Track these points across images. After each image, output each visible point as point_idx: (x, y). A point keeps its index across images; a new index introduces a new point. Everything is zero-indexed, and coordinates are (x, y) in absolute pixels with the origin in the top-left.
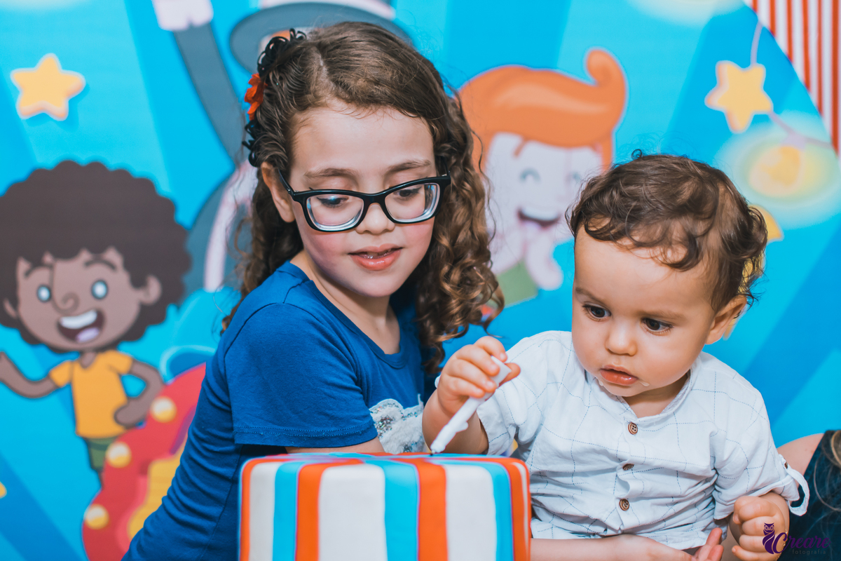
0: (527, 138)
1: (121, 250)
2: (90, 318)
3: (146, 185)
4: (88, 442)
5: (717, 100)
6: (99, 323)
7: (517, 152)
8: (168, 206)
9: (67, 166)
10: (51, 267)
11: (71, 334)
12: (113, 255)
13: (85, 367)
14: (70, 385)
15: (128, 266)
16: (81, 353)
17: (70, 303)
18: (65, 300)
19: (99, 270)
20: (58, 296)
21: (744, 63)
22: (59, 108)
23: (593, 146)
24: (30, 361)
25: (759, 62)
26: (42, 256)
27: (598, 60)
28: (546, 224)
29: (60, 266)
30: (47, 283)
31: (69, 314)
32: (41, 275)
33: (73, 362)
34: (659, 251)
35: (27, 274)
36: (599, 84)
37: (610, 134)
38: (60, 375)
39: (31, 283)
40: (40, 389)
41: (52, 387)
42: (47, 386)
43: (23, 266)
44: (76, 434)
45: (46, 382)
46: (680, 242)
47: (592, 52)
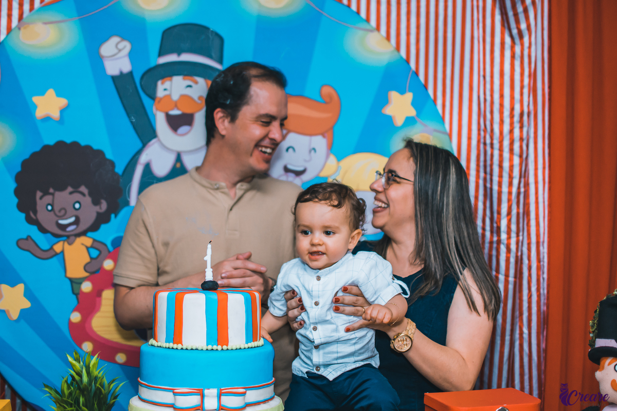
0: (289, 131)
1: (87, 187)
2: (72, 219)
3: (100, 153)
4: (71, 280)
5: (388, 111)
6: (77, 222)
7: (284, 138)
9: (60, 144)
10: (53, 194)
11: (63, 227)
12: (83, 189)
13: (70, 244)
14: (63, 252)
15: (90, 194)
16: (68, 237)
17: (63, 212)
18: (60, 211)
19: (77, 196)
20: (57, 208)
21: (402, 92)
22: (56, 114)
23: (323, 135)
24: (43, 241)
25: (410, 91)
26: (49, 189)
27: (326, 90)
28: (298, 173)
29: (58, 194)
30: (51, 202)
31: (62, 218)
32: (48, 199)
33: (64, 241)
34: (328, 201)
35: (41, 198)
36: (326, 103)
37: (332, 128)
38: (58, 248)
39: (43, 203)
40: (48, 254)
41: (54, 253)
42: (51, 253)
43: (39, 194)
44: (66, 276)
45: (51, 251)
46: (335, 199)
47: (322, 86)
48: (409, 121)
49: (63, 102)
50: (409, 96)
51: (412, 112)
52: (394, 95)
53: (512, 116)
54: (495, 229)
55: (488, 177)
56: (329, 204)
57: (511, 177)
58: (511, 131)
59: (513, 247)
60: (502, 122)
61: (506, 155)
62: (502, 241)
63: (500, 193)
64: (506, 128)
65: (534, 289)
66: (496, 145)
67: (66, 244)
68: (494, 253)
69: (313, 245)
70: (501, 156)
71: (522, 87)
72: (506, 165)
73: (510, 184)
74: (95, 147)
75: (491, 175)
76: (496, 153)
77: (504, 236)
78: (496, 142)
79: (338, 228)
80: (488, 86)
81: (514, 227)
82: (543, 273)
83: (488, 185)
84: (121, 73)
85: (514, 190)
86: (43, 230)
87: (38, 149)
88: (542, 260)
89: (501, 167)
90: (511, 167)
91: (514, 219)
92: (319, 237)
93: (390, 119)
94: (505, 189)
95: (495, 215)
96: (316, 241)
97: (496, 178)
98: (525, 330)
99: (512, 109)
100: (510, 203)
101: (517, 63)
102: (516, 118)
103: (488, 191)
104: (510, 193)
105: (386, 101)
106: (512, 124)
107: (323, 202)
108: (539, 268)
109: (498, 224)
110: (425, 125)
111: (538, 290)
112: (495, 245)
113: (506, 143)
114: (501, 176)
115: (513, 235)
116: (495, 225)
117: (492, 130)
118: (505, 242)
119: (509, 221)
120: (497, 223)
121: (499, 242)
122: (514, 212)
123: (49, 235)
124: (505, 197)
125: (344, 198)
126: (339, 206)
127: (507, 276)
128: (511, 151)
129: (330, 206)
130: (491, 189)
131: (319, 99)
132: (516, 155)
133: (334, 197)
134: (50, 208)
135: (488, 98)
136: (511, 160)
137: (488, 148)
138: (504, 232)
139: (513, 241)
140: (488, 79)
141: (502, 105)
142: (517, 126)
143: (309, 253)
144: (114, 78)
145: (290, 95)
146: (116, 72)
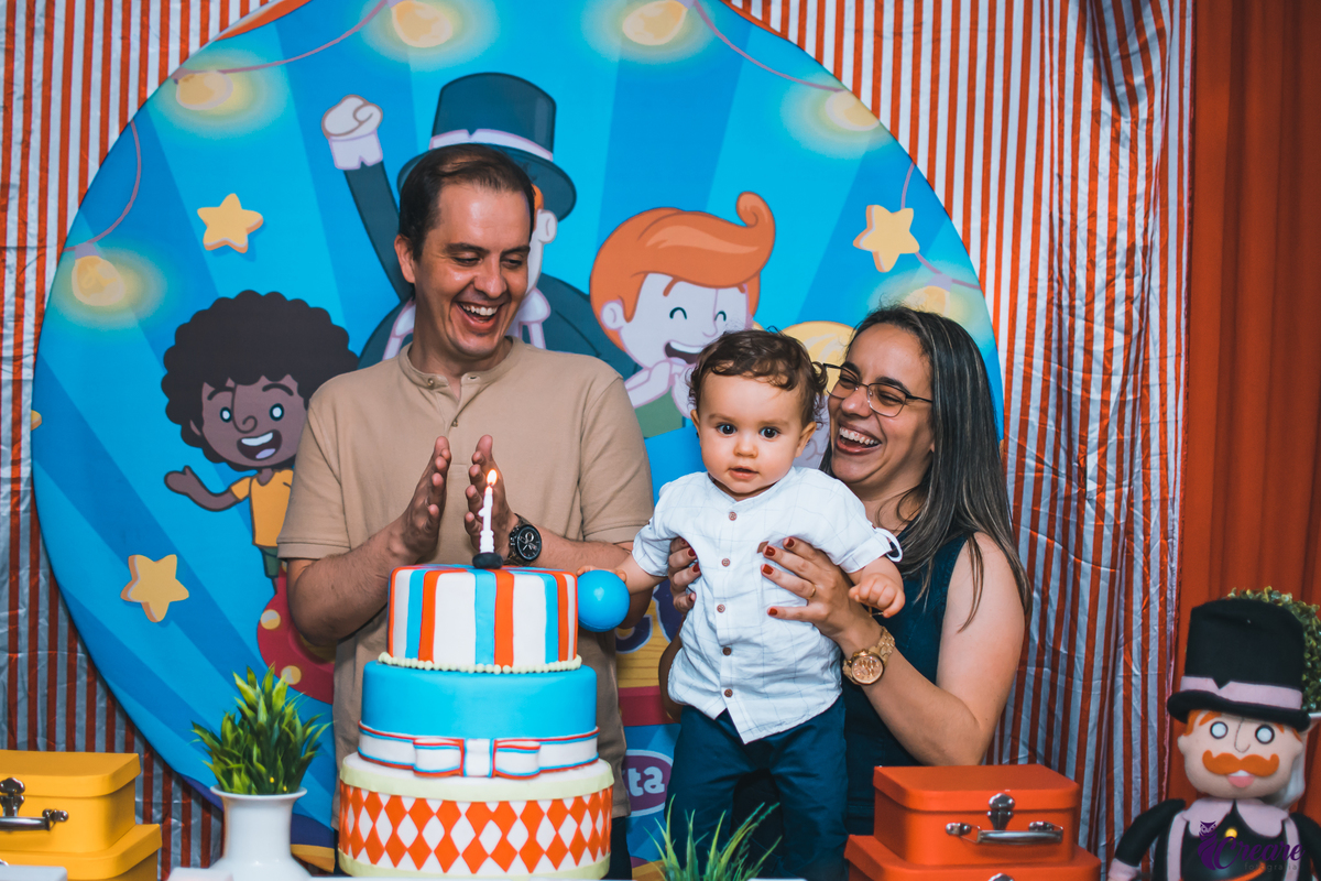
0: (676, 279)
1: (294, 378)
2: (269, 437)
3: (322, 314)
4: (262, 549)
5: (866, 242)
6: (275, 443)
7: (666, 292)
8: (342, 335)
9: (249, 296)
10: (233, 390)
11: (251, 452)
12: (288, 381)
13: (262, 484)
14: (249, 497)
15: (300, 392)
16: (259, 469)
17: (250, 423)
18: (244, 422)
19: (277, 395)
20: (239, 418)
21: (894, 208)
22: (240, 241)
23: (740, 287)
24: (213, 476)
25: (908, 205)
26: (226, 381)
27: (748, 202)
29: (241, 389)
30: (229, 407)
31: (250, 434)
32: (223, 398)
33: (252, 478)
34: (771, 377)
35: (211, 397)
36: (748, 226)
37: (757, 274)
38: (240, 490)
39: (213, 405)
40: (222, 502)
41: (233, 500)
42: (228, 499)
43: (207, 389)
44: (254, 543)
45: (228, 495)
46: (784, 373)
47: (741, 195)
48: (906, 262)
49: (254, 218)
50: (907, 215)
51: (912, 246)
52: (877, 213)
53: (1111, 254)
54: (1075, 471)
55: (1065, 370)
56: (773, 382)
57: (1107, 374)
58: (1110, 283)
59: (1110, 507)
60: (1092, 264)
61: (1099, 329)
62: (1089, 496)
63: (1086, 402)
64: (1101, 276)
65: (1154, 590)
66: (1081, 310)
67: (255, 481)
68: (1073, 518)
69: (739, 455)
70: (1089, 330)
71: (1132, 199)
72: (1099, 347)
73: (1106, 386)
75: (1070, 367)
76: (1080, 324)
77: (1092, 486)
78: (1080, 304)
79: (786, 424)
80: (1067, 195)
81: (1111, 469)
82: (1172, 560)
83: (1065, 387)
84: (363, 164)
85: (1114, 397)
86: (213, 456)
87: (206, 305)
88: (1170, 532)
89: (1088, 352)
90: (1109, 352)
91: (1112, 454)
92: (749, 440)
93: (869, 258)
94: (1095, 395)
95: (1076, 445)
96: (746, 449)
97: (1078, 374)
98: (1136, 670)
99: (1112, 241)
100: (1105, 422)
101: (1124, 153)
102: (1120, 258)
103: (1065, 396)
104: (1105, 403)
105: (861, 226)
106: (1111, 269)
107: (761, 379)
108: (1164, 550)
109: (1082, 462)
110: (936, 271)
111: (1162, 592)
112: (1074, 504)
113: (1099, 306)
114: (1088, 370)
115: (1110, 484)
116: (1076, 465)
117: (1073, 280)
118: (1094, 497)
119: (1103, 458)
120: (1078, 462)
121: (1082, 496)
122: (1113, 439)
123: (224, 465)
124: (1094, 411)
125: (797, 368)
126: (788, 386)
127: (1097, 563)
128: (1109, 320)
129: (775, 385)
130: (1070, 394)
132: (1119, 330)
133: (781, 366)
134: (226, 415)
135: (1067, 218)
136: (1108, 339)
137: (1066, 316)
138: (1092, 478)
139: (1110, 495)
140: (1067, 181)
141: (1092, 233)
142: (1121, 273)
143: (730, 469)
144: (348, 174)
145: (680, 212)
146: (353, 164)
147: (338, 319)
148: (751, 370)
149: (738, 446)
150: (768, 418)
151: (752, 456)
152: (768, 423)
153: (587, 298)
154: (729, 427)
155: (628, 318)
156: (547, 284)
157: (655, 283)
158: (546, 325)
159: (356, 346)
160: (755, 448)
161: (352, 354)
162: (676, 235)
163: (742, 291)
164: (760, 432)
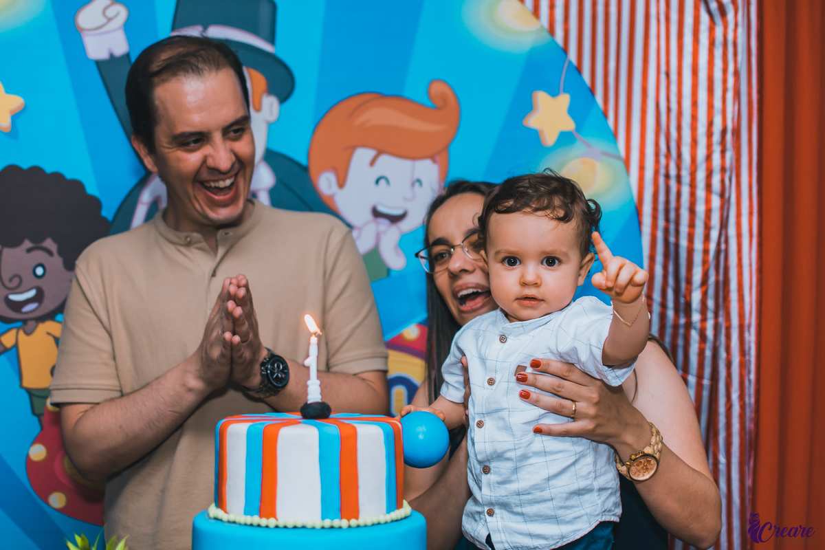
0: (380, 152)
1: (55, 240)
2: (31, 294)
3: (78, 186)
4: (30, 392)
5: (533, 122)
6: (38, 298)
7: (372, 163)
8: (95, 203)
9: (12, 170)
10: (1, 252)
11: (17, 306)
12: (49, 243)
13: (28, 334)
14: (16, 346)
15: (61, 252)
16: (25, 321)
17: (16, 281)
18: (11, 280)
19: (39, 256)
20: (5, 276)
21: (554, 93)
22: (4, 122)
23: (433, 158)
25: (565, 91)
27: (437, 88)
28: (395, 219)
29: (7, 252)
31: (15, 290)
33: (18, 328)
34: (548, 212)
36: (438, 108)
37: (446, 148)
38: (8, 340)
41: (3, 349)
44: (21, 386)
46: (560, 207)
47: (432, 82)
48: (565, 139)
49: (16, 101)
50: (564, 100)
51: (569, 125)
52: (542, 97)
53: (710, 134)
54: (682, 306)
55: (672, 227)
56: (552, 215)
57: (708, 228)
58: (709, 158)
59: (710, 333)
60: (694, 142)
61: (701, 193)
62: (694, 325)
63: (690, 251)
64: (701, 152)
65: (735, 396)
66: (686, 178)
67: (21, 333)
68: (680, 342)
69: (524, 284)
70: (693, 195)
71: (725, 91)
72: (700, 208)
73: (707, 238)
74: (69, 175)
75: (677, 224)
76: (686, 190)
77: (696, 317)
78: (685, 174)
79: (566, 254)
80: (674, 88)
81: (711, 303)
82: (749, 372)
83: (672, 239)
84: (112, 56)
85: (712, 247)
88: (747, 352)
89: (692, 211)
90: (708, 212)
91: (711, 291)
92: (532, 270)
93: (536, 135)
94: (698, 245)
95: (683, 285)
96: (530, 277)
97: (684, 229)
98: (722, 459)
99: (710, 124)
100: (706, 267)
101: (718, 52)
102: (716, 137)
103: (672, 248)
104: (706, 252)
105: (529, 107)
106: (709, 146)
107: (540, 213)
108: (743, 365)
109: (688, 298)
110: (589, 145)
111: (742, 397)
112: (682, 331)
113: (701, 175)
114: (692, 225)
115: (710, 315)
116: (682, 300)
117: (679, 156)
118: (698, 325)
119: (705, 295)
120: (685, 297)
121: (689, 325)
122: (712, 279)
124: (698, 258)
125: (572, 202)
126: (565, 219)
127: (700, 377)
128: (709, 187)
129: (552, 218)
130: (677, 245)
131: (426, 102)
132: (716, 194)
133: (557, 201)
135: (674, 106)
136: (708, 201)
137: (673, 183)
138: (696, 311)
139: (710, 324)
140: (674, 76)
141: (694, 118)
142: (717, 149)
143: (517, 299)
144: (99, 64)
145: (382, 96)
146: (103, 55)
147: (92, 189)
148: (528, 206)
149: (522, 276)
150: (549, 248)
151: (536, 285)
152: (548, 253)
153: (305, 169)
154: (512, 260)
155: (341, 184)
156: (272, 157)
157: (362, 155)
158: (273, 193)
159: (108, 212)
160: (538, 277)
161: (104, 220)
162: (379, 115)
163: (434, 161)
164: (542, 263)
